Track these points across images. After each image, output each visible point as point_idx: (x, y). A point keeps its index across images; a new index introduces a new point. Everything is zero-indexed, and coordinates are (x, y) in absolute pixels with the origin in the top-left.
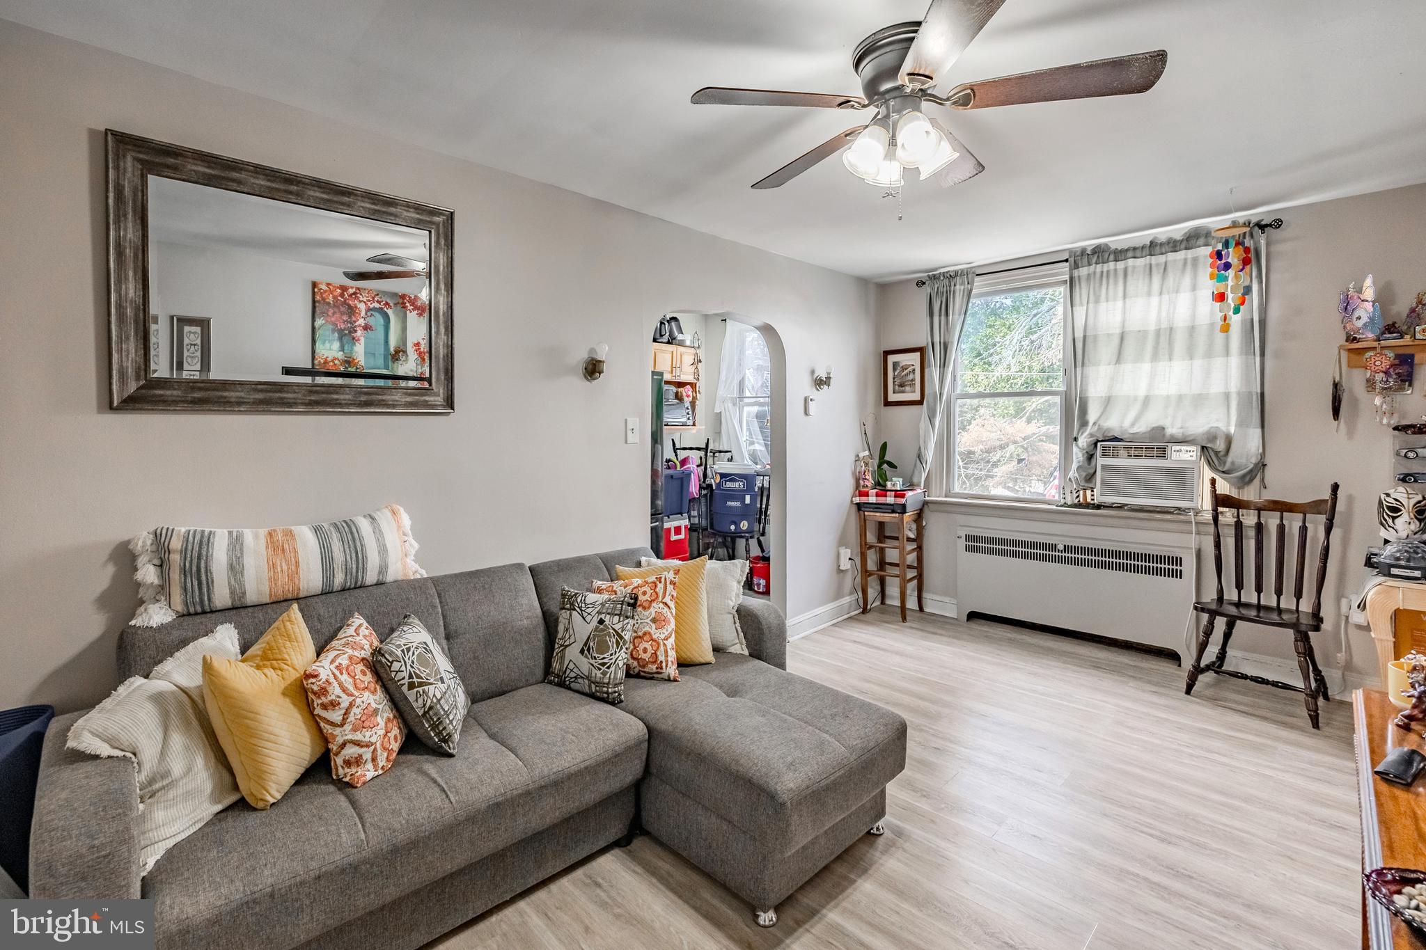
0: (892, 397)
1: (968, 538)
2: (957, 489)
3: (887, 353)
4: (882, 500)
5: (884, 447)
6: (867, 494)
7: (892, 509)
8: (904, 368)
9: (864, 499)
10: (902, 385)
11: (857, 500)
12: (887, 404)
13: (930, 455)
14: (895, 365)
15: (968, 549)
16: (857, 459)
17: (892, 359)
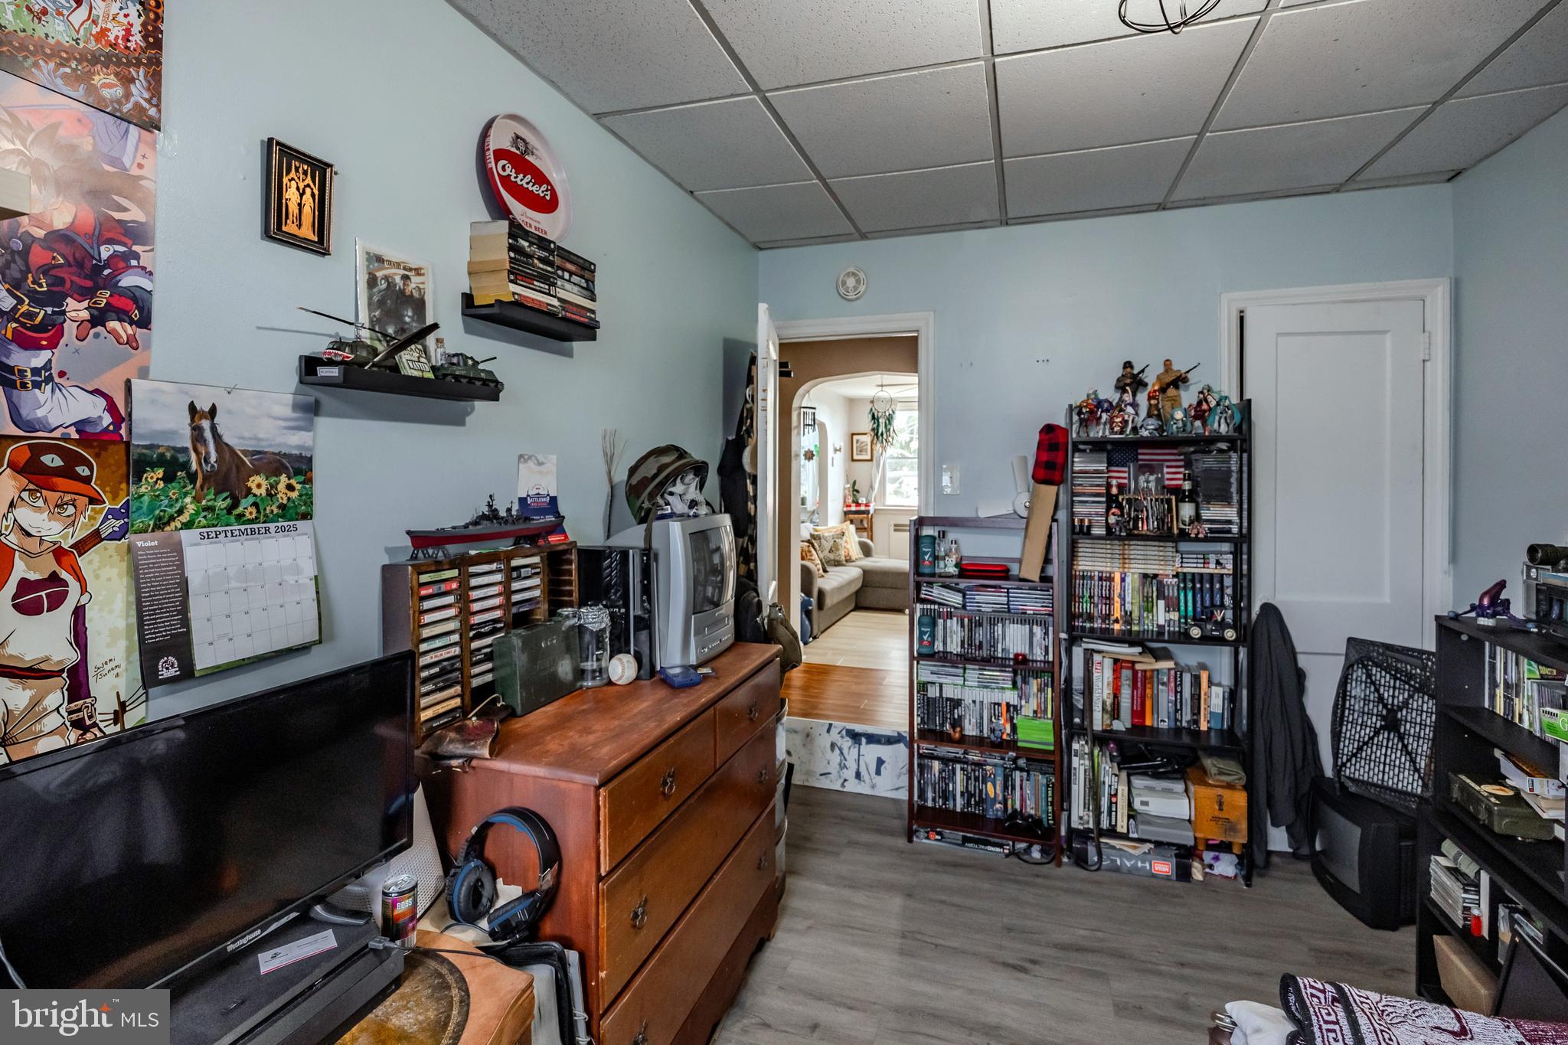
0: (855, 457)
1: (895, 525)
2: (888, 502)
3: (853, 434)
4: (858, 508)
5: (855, 483)
6: (850, 506)
7: (863, 512)
8: (862, 443)
9: (849, 509)
10: (861, 451)
11: (845, 509)
12: (853, 460)
13: (876, 486)
14: (857, 441)
15: (895, 530)
16: (845, 489)
17: (855, 438)
